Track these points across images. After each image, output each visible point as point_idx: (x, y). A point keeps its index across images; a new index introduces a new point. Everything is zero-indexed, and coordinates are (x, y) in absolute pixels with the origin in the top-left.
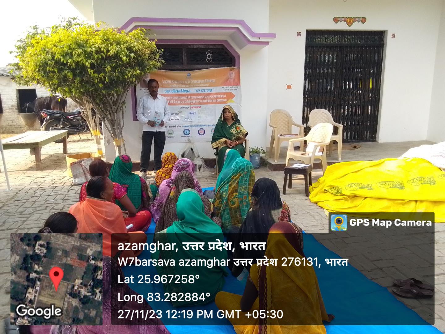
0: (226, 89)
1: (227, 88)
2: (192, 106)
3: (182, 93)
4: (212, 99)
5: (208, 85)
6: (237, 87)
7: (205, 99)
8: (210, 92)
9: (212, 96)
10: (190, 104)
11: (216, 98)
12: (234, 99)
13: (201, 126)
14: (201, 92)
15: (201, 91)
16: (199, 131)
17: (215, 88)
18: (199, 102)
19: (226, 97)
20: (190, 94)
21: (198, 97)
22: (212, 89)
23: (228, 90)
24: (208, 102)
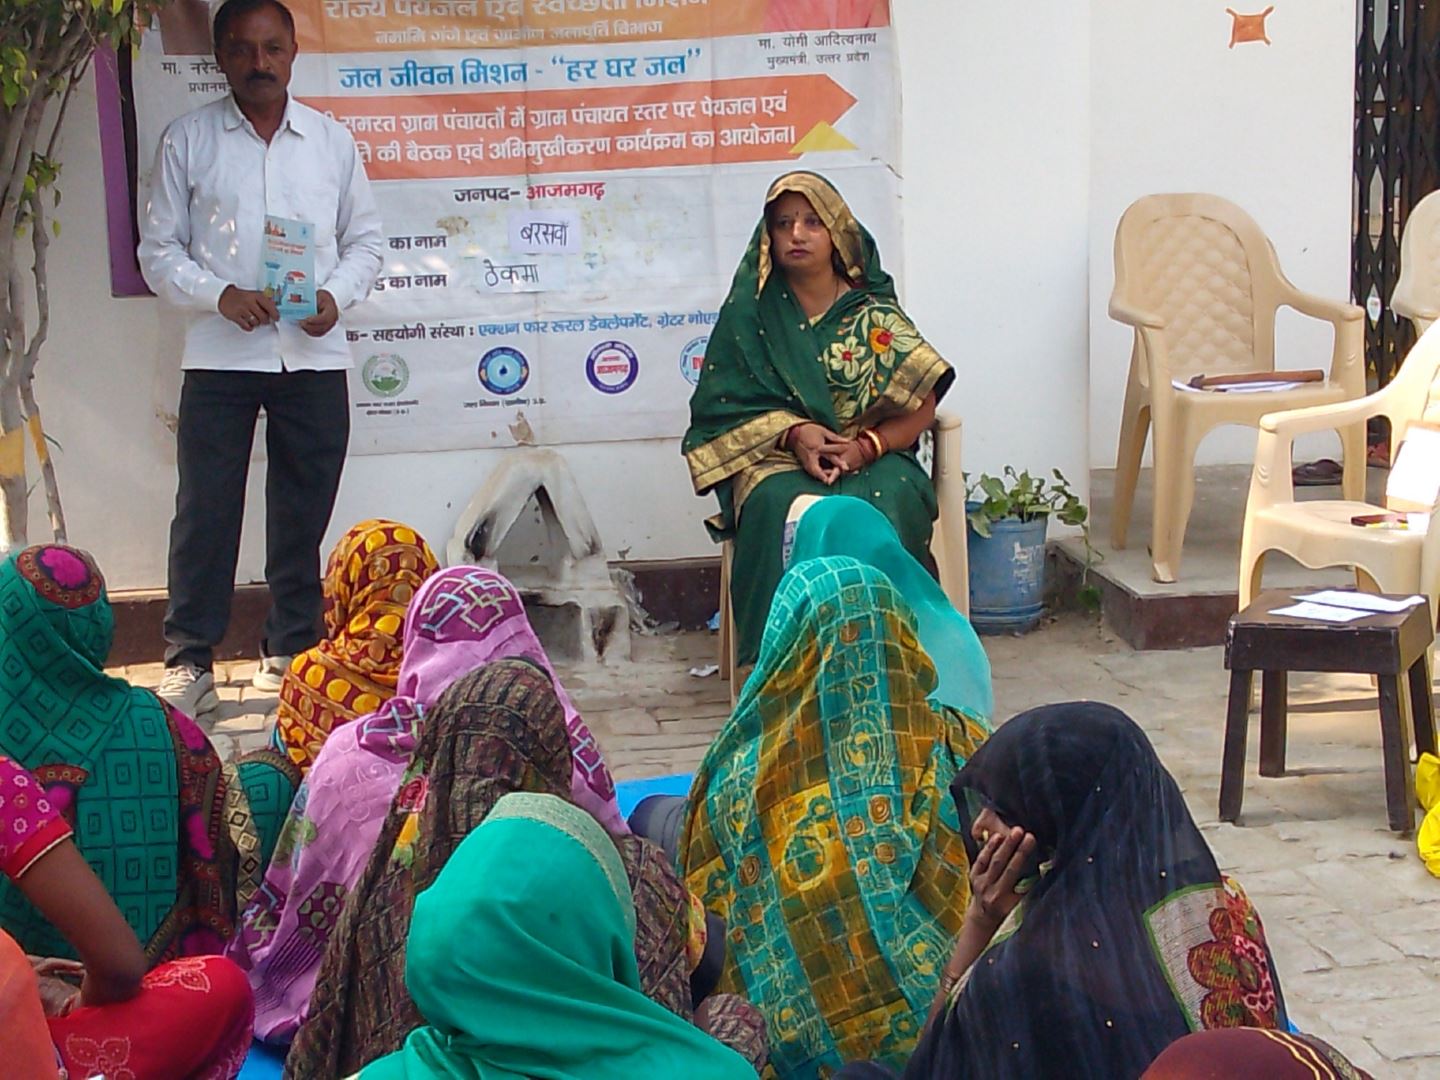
0: (786, 51)
1: (797, 49)
2: (539, 180)
3: (469, 89)
4: (688, 126)
5: (658, 26)
6: (872, 37)
7: (631, 127)
8: (668, 79)
9: (684, 108)
10: (528, 166)
11: (716, 123)
12: (845, 124)
13: (605, 324)
14: (603, 81)
15: (601, 67)
16: (590, 363)
17: (705, 45)
18: (594, 148)
19: (784, 109)
20: (526, 93)
21: (580, 116)
22: (682, 59)
23: (802, 58)
24: (657, 147)
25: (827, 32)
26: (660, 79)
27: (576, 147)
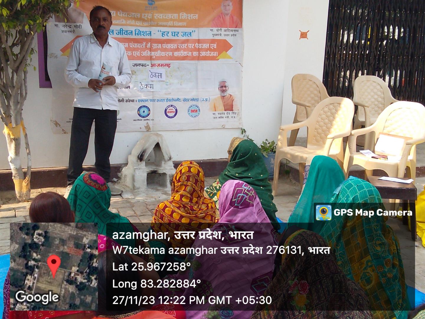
0: (217, 33)
1: (219, 32)
2: (154, 62)
3: (136, 37)
4: (192, 50)
5: (185, 24)
6: (238, 31)
7: (178, 49)
8: (187, 38)
9: (191, 46)
11: (199, 50)
12: (230, 52)
13: (170, 100)
14: (170, 37)
15: (170, 34)
16: (166, 110)
17: (196, 30)
18: (168, 55)
19: (216, 47)
20: (151, 39)
21: (165, 46)
22: (191, 33)
23: (221, 35)
24: (184, 55)
25: (226, 29)
26: (185, 38)
27: (163, 54)
